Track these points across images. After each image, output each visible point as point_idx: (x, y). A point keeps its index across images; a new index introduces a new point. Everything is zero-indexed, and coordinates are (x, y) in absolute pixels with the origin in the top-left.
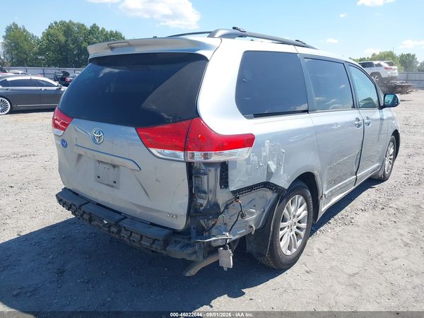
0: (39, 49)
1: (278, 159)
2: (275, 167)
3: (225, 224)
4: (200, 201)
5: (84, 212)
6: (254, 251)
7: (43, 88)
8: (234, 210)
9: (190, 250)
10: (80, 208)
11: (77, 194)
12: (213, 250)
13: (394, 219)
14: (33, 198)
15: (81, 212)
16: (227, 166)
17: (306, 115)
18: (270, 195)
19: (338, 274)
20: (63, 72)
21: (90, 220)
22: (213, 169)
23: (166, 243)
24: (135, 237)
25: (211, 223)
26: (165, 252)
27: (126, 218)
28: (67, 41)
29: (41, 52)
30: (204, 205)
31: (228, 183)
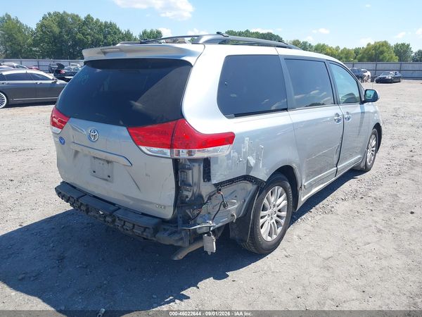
0: (34, 40)
1: (257, 154)
2: (254, 161)
3: (209, 213)
4: (186, 193)
5: (81, 204)
6: (237, 237)
7: (39, 82)
8: (216, 201)
9: (176, 237)
10: (78, 201)
11: (75, 188)
12: (198, 237)
13: (371, 208)
14: (33, 191)
15: (79, 204)
16: (210, 162)
17: (285, 113)
18: (250, 187)
19: (314, 258)
20: (58, 64)
21: (87, 211)
22: (196, 165)
23: (156, 230)
24: (128, 226)
25: (196, 212)
26: (154, 239)
27: (119, 208)
28: (61, 32)
29: (36, 44)
30: (189, 197)
31: (210, 176)
